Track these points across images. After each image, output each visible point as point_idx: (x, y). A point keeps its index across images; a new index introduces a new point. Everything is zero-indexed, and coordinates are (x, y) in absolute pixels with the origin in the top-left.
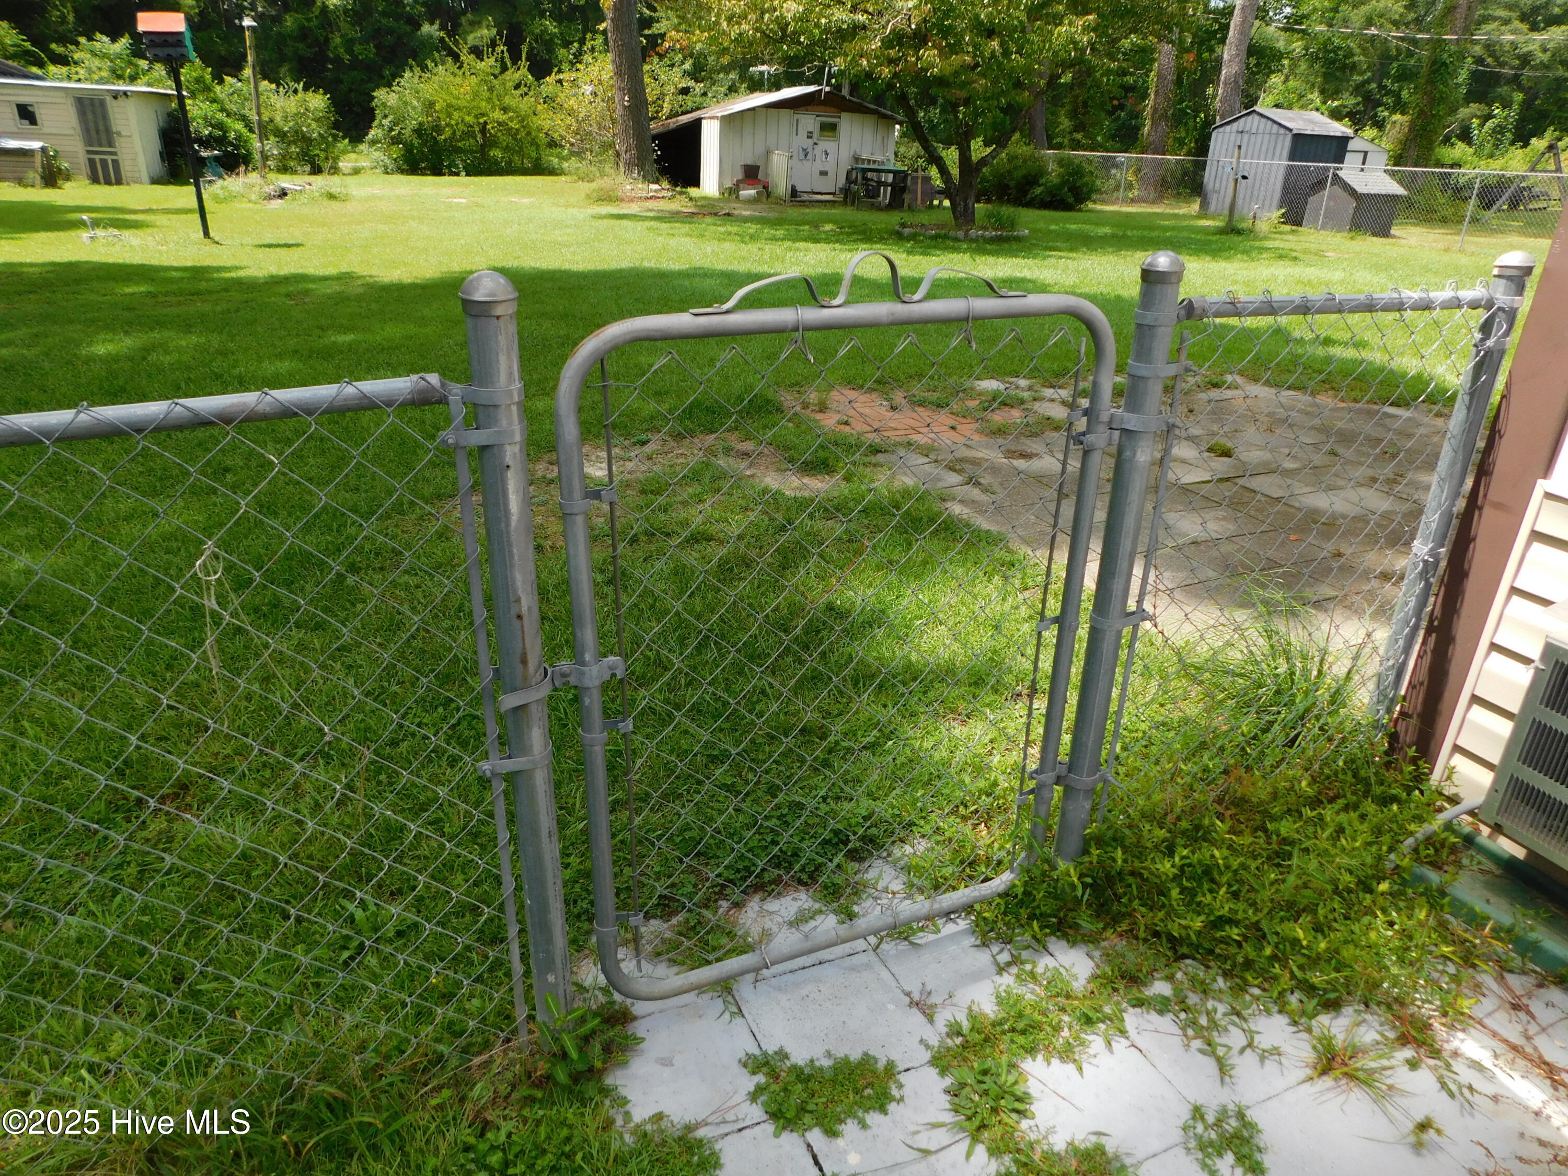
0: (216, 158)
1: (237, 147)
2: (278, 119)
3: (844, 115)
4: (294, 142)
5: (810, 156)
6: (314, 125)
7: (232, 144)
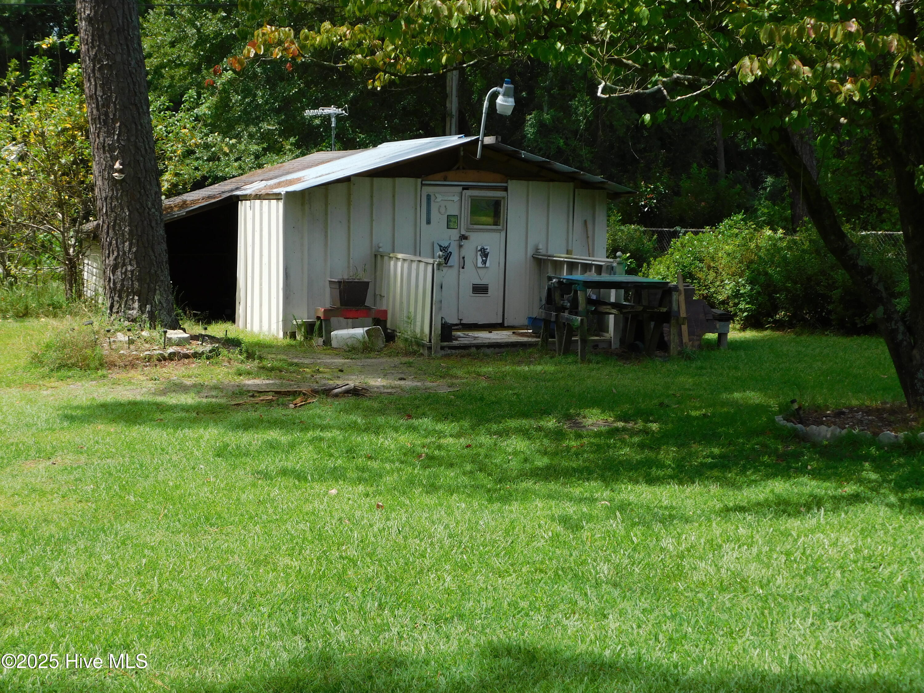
3: (513, 185)
5: (454, 260)
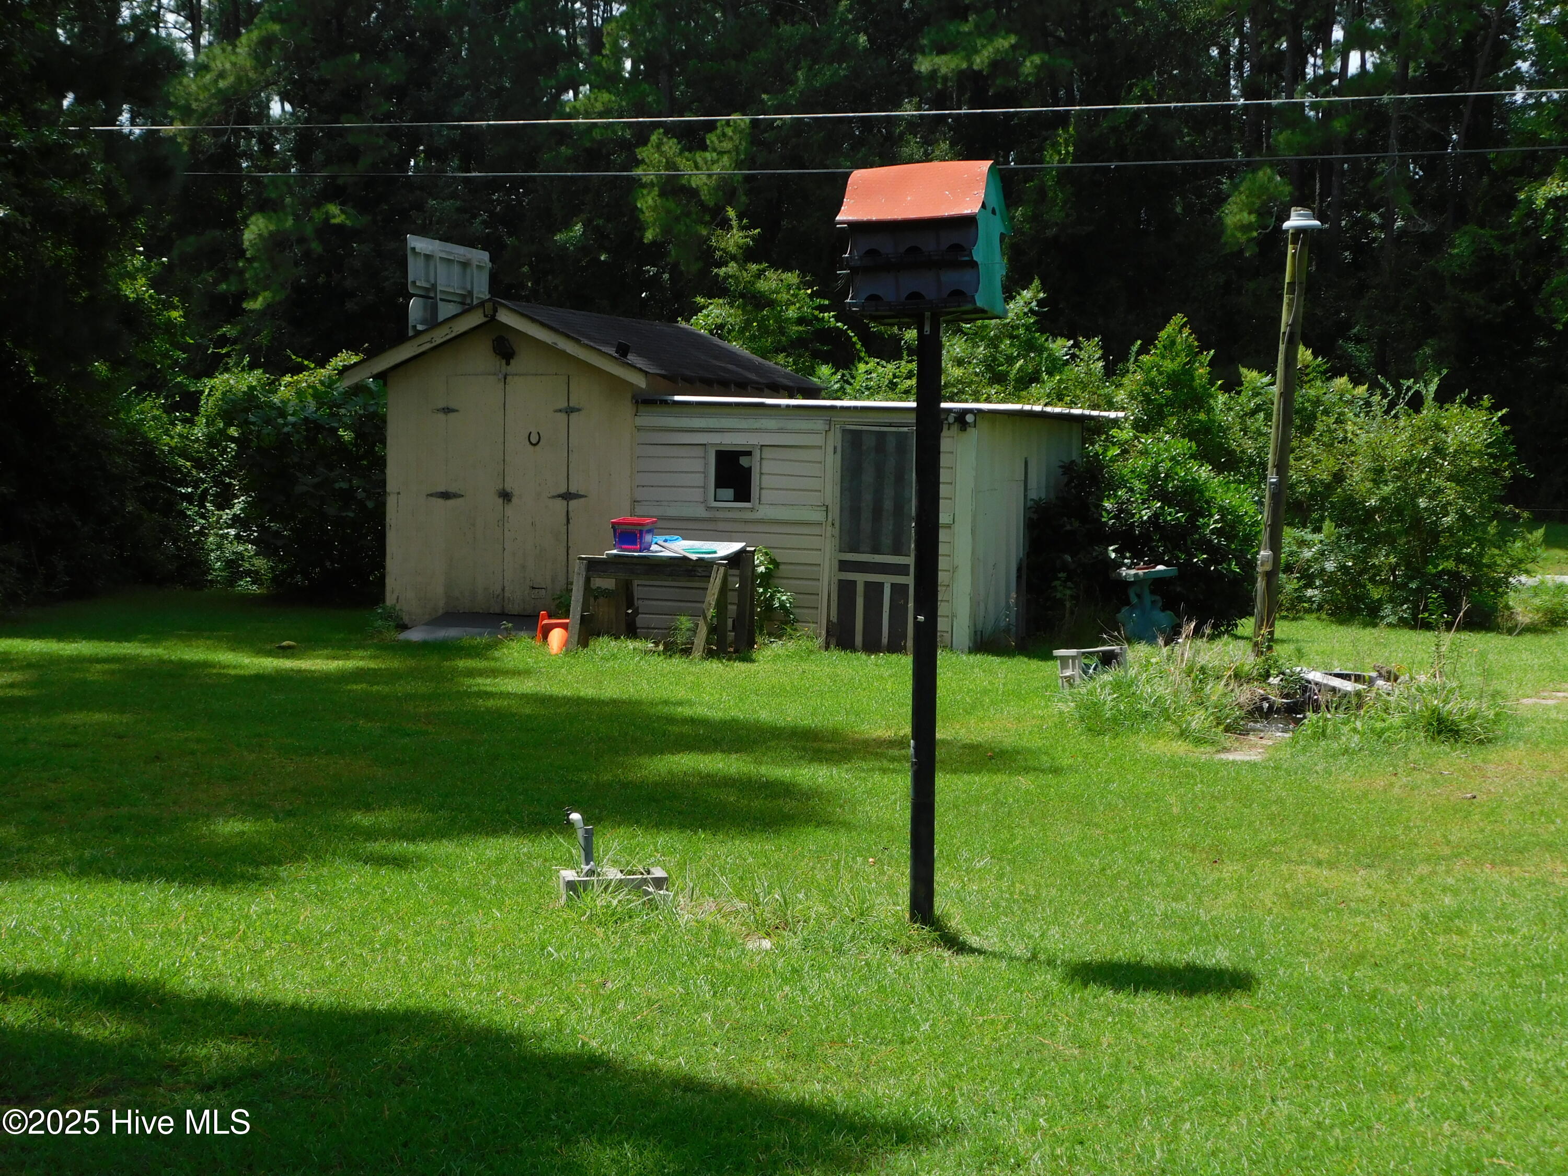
0: (1158, 584)
1: (1217, 555)
2: (1357, 477)
4: (1389, 539)
6: (1451, 491)
7: (1205, 545)
